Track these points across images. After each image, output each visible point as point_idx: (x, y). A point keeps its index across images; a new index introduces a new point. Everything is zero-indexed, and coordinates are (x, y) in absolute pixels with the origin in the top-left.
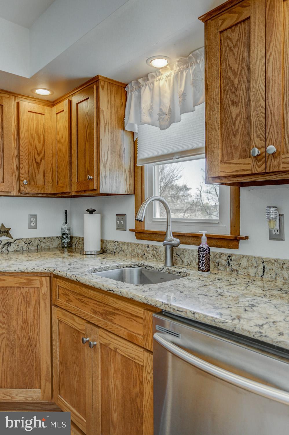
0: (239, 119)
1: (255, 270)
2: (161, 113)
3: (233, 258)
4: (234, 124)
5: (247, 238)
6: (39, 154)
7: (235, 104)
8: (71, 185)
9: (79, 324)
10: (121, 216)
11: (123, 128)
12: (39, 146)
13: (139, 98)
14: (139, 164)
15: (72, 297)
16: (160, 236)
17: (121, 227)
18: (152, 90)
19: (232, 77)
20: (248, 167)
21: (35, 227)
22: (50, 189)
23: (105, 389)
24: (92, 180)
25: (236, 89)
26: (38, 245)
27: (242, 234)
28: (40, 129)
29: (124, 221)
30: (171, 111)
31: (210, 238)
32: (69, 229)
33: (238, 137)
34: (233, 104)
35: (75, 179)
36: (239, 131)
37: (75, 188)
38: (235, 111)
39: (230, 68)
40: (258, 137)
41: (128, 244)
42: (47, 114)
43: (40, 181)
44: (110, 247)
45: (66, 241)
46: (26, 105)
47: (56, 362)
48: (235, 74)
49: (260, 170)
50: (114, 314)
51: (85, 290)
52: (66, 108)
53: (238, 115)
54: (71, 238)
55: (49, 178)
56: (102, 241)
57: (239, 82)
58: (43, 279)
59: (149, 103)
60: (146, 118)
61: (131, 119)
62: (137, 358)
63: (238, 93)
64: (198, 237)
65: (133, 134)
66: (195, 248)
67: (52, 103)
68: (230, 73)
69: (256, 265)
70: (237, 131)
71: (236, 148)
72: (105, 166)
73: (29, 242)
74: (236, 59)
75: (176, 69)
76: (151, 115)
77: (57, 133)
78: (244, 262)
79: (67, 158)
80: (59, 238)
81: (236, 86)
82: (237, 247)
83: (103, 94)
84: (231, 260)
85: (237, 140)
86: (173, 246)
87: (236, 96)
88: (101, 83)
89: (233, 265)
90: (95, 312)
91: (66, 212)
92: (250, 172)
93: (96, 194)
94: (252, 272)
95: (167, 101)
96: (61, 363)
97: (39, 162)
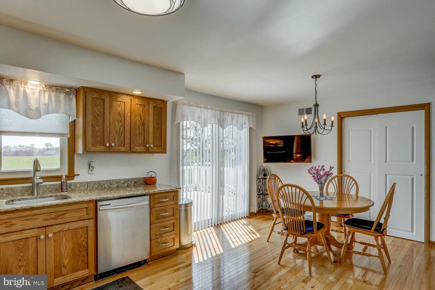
0: (99, 132)
1: (84, 187)
2: (28, 108)
3: (72, 184)
4: (97, 133)
5: (78, 175)
7: (98, 126)
18: (18, 90)
19: (97, 116)
20: (103, 149)
25: (98, 121)
27: (76, 174)
33: (99, 138)
34: (97, 125)
36: (99, 136)
38: (97, 129)
39: (96, 112)
40: (107, 139)
48: (98, 116)
49: (107, 150)
50: (65, 214)
53: (99, 130)
57: (99, 119)
62: (83, 225)
63: (99, 122)
68: (96, 114)
69: (84, 185)
70: (98, 136)
71: (98, 142)
74: (98, 110)
78: (78, 185)
81: (98, 119)
82: (75, 179)
84: (71, 185)
87: (98, 123)
89: (72, 187)
90: (46, 220)
92: (104, 151)
94: (82, 188)
95: (32, 102)
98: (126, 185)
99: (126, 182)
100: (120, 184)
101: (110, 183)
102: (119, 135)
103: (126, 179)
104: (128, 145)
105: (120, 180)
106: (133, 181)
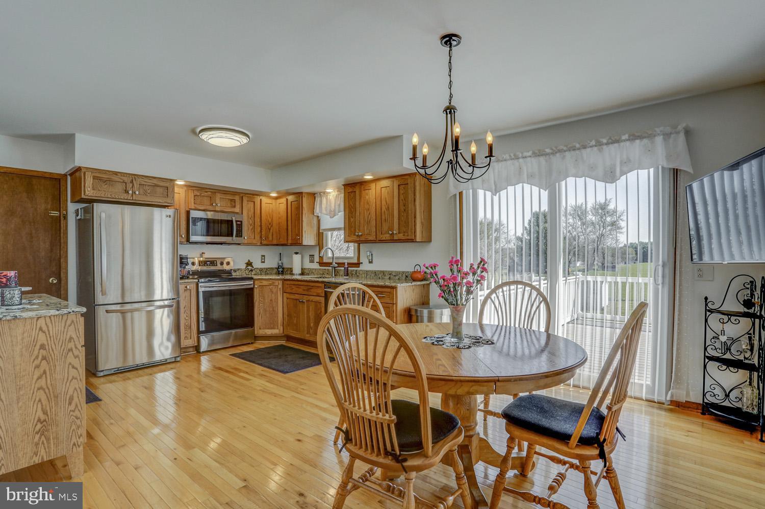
0: (353, 222)
2: (331, 211)
4: (352, 224)
6: (270, 224)
7: (352, 217)
8: (287, 240)
9: (297, 297)
10: (312, 256)
11: (314, 214)
12: (270, 220)
13: (321, 201)
14: (320, 231)
15: (293, 287)
16: (328, 264)
17: (312, 261)
18: (327, 199)
19: (351, 208)
20: (355, 238)
21: (264, 262)
22: (275, 242)
23: (308, 317)
24: (299, 239)
25: (352, 212)
26: (266, 272)
27: (361, 262)
28: (271, 211)
29: (314, 258)
30: (334, 211)
31: (348, 264)
32: (282, 263)
35: (290, 238)
37: (290, 242)
38: (352, 220)
40: (358, 229)
41: (315, 269)
42: (274, 204)
43: (270, 238)
44: (306, 271)
45: (281, 270)
46: (265, 200)
47: (286, 316)
49: (358, 240)
51: (300, 283)
52: (285, 202)
54: (283, 268)
55: (274, 237)
56: (302, 269)
58: (280, 282)
59: (325, 205)
60: (324, 211)
61: (317, 211)
64: (344, 264)
65: (318, 217)
66: (343, 268)
67: (276, 198)
69: (364, 273)
70: (352, 227)
71: (352, 232)
72: (305, 232)
73: (261, 270)
74: (352, 203)
75: (336, 193)
76: (326, 210)
77: (279, 213)
78: (361, 272)
79: (286, 227)
80: (276, 268)
82: (359, 267)
83: (305, 200)
84: (357, 272)
85: (353, 229)
86: (335, 267)
87: (353, 215)
88: (304, 195)
89: (357, 274)
90: (304, 290)
91: (280, 254)
92: (355, 240)
93: (300, 244)
94: (363, 275)
95: (333, 205)
96: (288, 316)
97: (270, 227)
98: (397, 277)
99: (397, 275)
100: (392, 276)
101: (384, 274)
102: (367, 224)
103: (397, 272)
104: (374, 234)
105: (392, 271)
106: (404, 275)
